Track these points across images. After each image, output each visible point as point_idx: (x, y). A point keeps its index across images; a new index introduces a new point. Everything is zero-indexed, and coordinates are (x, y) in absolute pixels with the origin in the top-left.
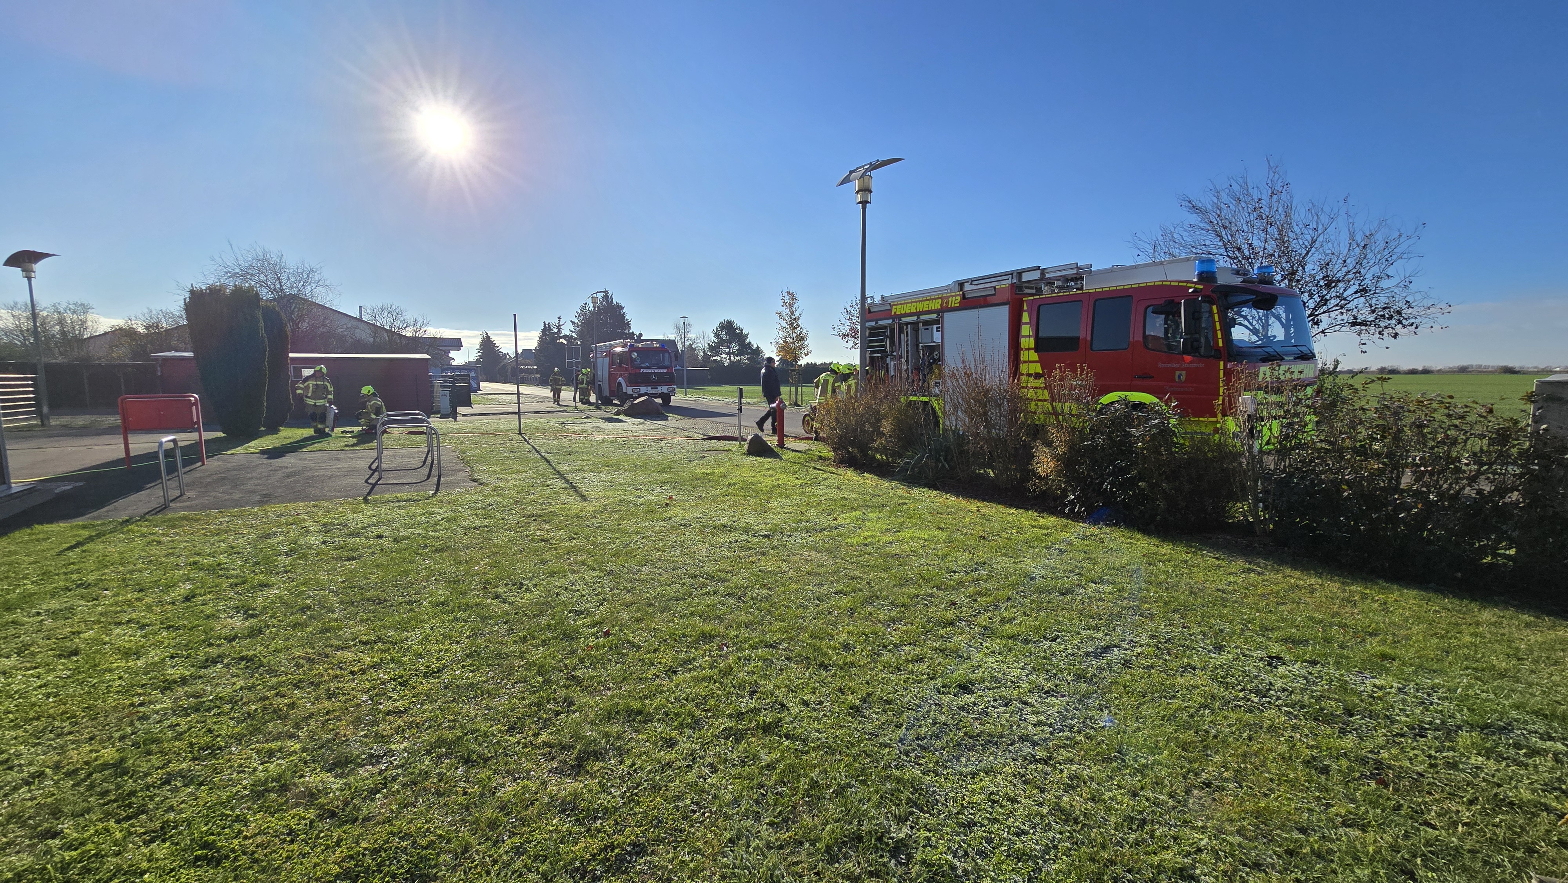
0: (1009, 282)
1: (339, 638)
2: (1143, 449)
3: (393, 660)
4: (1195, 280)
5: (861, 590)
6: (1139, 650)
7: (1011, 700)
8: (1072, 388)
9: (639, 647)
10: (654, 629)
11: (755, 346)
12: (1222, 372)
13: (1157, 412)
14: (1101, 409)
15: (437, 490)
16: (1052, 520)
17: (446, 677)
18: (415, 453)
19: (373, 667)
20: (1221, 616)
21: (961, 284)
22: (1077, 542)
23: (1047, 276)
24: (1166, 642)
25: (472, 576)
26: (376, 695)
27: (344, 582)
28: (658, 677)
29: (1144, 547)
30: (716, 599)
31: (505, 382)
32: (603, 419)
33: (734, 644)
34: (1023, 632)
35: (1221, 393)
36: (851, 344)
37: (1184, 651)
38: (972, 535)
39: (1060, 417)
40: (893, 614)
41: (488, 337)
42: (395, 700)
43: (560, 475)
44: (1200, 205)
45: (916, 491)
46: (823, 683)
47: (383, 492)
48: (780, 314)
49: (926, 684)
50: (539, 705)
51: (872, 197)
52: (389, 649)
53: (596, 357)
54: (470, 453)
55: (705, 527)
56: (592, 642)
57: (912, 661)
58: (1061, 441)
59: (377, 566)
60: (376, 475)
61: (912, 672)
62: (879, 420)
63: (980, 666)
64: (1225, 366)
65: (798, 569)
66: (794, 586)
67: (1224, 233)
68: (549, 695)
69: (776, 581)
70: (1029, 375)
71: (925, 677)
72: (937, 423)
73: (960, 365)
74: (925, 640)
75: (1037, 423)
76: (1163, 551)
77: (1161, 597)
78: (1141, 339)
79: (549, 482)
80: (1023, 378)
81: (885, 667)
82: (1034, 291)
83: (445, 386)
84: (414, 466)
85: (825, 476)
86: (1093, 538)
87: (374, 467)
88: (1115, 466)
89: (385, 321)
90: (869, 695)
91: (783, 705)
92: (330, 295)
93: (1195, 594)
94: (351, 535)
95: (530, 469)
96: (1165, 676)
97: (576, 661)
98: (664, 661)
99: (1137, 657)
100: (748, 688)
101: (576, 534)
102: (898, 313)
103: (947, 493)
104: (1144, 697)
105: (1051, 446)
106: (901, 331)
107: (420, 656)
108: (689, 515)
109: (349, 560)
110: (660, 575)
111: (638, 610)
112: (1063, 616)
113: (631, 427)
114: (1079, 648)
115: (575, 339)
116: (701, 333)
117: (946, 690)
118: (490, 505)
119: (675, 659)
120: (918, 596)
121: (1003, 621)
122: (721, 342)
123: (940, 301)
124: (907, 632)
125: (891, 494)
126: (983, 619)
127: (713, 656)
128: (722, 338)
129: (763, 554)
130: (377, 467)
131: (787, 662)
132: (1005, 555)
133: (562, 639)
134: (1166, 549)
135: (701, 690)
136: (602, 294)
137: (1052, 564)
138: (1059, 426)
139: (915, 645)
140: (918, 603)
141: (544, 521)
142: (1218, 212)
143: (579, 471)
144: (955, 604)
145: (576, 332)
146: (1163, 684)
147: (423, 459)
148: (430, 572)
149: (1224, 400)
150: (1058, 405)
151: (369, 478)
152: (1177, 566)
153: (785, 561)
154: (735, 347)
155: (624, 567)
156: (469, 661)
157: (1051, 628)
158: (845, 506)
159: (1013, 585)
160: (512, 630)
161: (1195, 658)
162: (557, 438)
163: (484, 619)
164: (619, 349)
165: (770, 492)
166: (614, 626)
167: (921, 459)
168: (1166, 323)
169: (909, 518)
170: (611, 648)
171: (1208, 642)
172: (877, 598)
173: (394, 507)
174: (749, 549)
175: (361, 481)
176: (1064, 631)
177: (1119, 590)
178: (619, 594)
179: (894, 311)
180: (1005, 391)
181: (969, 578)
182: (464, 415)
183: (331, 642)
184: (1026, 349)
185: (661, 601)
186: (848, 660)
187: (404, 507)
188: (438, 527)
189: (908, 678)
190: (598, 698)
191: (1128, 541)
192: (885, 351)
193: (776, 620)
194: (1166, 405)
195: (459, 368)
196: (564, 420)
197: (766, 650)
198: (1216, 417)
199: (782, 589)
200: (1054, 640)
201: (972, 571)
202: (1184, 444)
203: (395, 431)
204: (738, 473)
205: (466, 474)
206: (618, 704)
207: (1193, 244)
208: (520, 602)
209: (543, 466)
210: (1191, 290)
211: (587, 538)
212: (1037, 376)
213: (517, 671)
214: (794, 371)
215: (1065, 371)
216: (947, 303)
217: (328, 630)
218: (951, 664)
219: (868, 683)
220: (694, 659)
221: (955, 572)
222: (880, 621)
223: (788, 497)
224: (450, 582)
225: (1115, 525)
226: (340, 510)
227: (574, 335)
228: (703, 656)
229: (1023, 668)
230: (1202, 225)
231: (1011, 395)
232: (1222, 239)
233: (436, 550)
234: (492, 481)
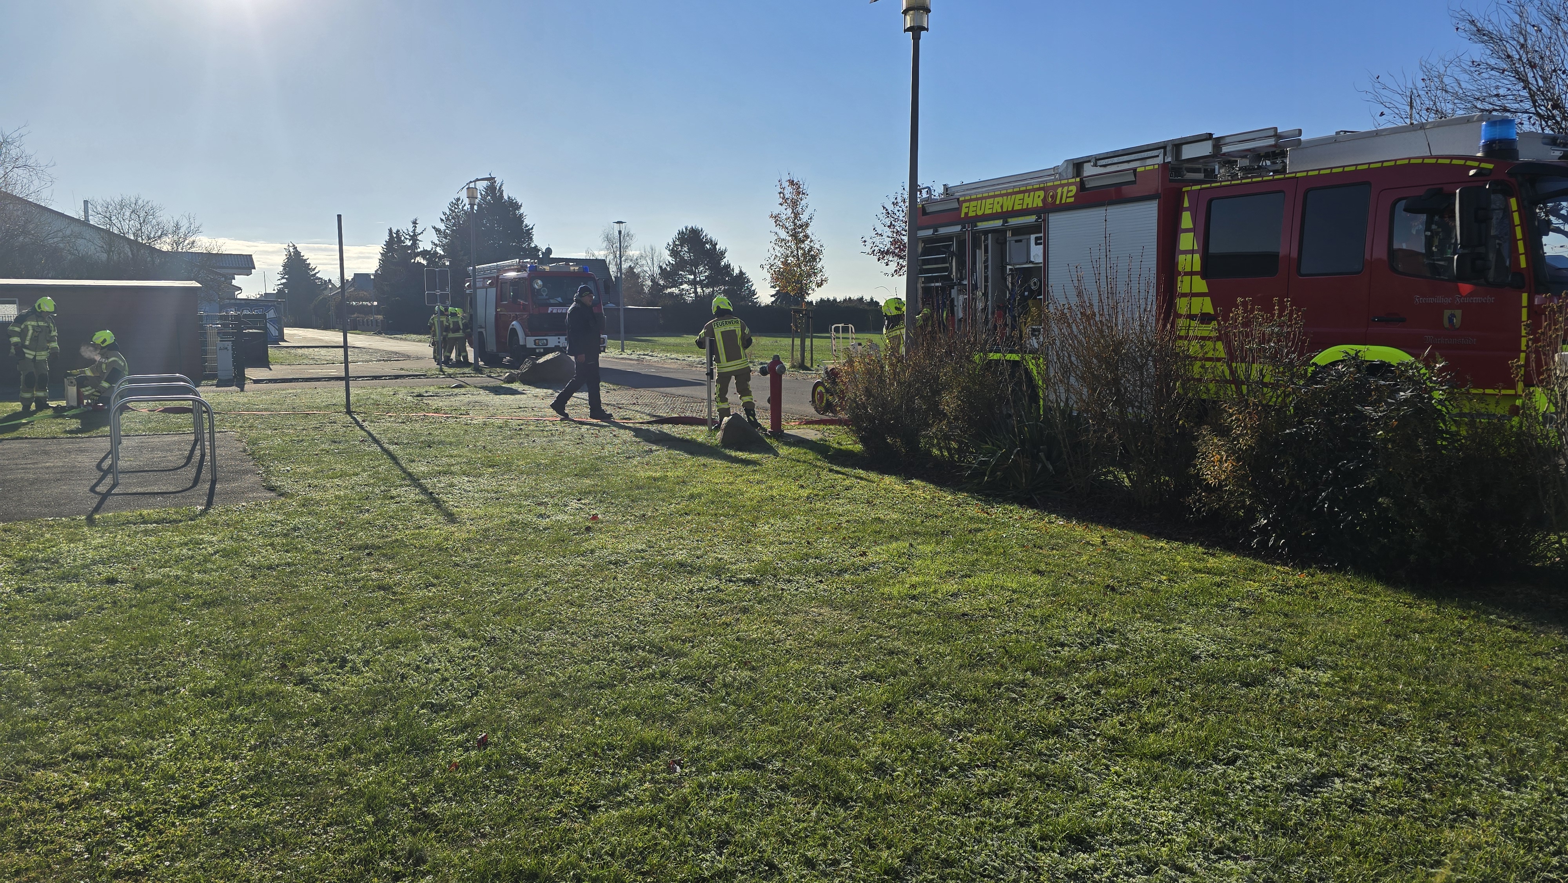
0: (1159, 160)
1: (39, 748)
2: (1385, 441)
3: (126, 785)
4: (1479, 154)
5: (904, 673)
6: (1378, 782)
7: (1156, 864)
8: (1263, 340)
9: (536, 767)
10: (562, 736)
11: (736, 271)
12: (1524, 312)
13: (1410, 379)
14: (1315, 373)
15: (209, 504)
16: (1228, 561)
17: (213, 814)
18: (174, 443)
19: (94, 797)
20: (1522, 727)
21: (1078, 166)
22: (1272, 598)
23: (1225, 150)
24: (1424, 770)
25: (263, 647)
26: (98, 843)
27: (50, 655)
28: (565, 815)
29: (1387, 608)
30: (666, 685)
31: (326, 327)
32: (485, 388)
33: (694, 762)
34: (1178, 749)
35: (1523, 348)
36: (893, 266)
37: (1457, 785)
38: (1092, 583)
39: (1244, 388)
40: (959, 714)
41: (297, 253)
42: (128, 854)
43: (414, 480)
44: (1490, 28)
45: (997, 511)
46: (839, 829)
47: (119, 507)
48: (776, 218)
49: (1014, 832)
50: (366, 861)
51: (931, 20)
52: (121, 767)
53: (473, 286)
54: (263, 444)
55: (650, 565)
56: (457, 756)
57: (990, 795)
58: (1245, 427)
59: (107, 629)
60: (109, 480)
61: (989, 813)
62: (938, 393)
63: (1105, 804)
64: (1531, 300)
65: (801, 636)
66: (794, 665)
67: (1530, 75)
68: (384, 846)
69: (764, 656)
70: (1191, 317)
71: (1011, 821)
72: (1035, 398)
73: (1074, 300)
74: (1011, 760)
75: (1204, 396)
76: (1421, 614)
77: (1416, 692)
78: (1385, 257)
79: (394, 493)
80: (1181, 322)
81: (943, 803)
82: (1201, 176)
83: (225, 334)
84: (171, 465)
85: (847, 482)
86: (1299, 590)
87: (106, 465)
88: (1337, 471)
89: (127, 226)
90: (916, 850)
91: (772, 866)
92: (36, 182)
93: (1476, 688)
94: (65, 578)
95: (364, 470)
96: (1423, 827)
97: (430, 788)
98: (576, 788)
99: (1374, 794)
100: (714, 836)
101: (437, 577)
102: (971, 214)
103: (1050, 513)
104: (1387, 863)
105: (1228, 436)
106: (976, 245)
107: (173, 779)
108: (624, 546)
109: (60, 618)
110: (573, 645)
111: (536, 704)
112: (1248, 722)
113: (531, 403)
114: (1274, 778)
115: (441, 257)
116: (648, 249)
117: (1046, 844)
118: (296, 529)
119: (594, 786)
120: (999, 685)
121: (1145, 729)
122: (681, 264)
123: (1042, 193)
124: (981, 744)
125: (956, 514)
126: (1111, 725)
127: (657, 782)
128: (682, 258)
129: (745, 610)
130: (111, 466)
131: (779, 793)
132: (1148, 618)
133: (408, 752)
134: (1425, 611)
135: (637, 838)
136: (485, 183)
137: (1229, 632)
138: (1242, 402)
139: (995, 767)
140: (1000, 696)
141: (385, 555)
142: (1522, 41)
143: (445, 473)
144: (1062, 698)
145: (443, 246)
146: (1419, 841)
147: (187, 453)
148: (194, 639)
149: (1527, 359)
150: (1241, 368)
151: (97, 485)
152: (1445, 640)
153: (779, 622)
154: (703, 273)
155: (514, 631)
156: (253, 788)
157: (1225, 742)
158: (879, 532)
159: (1161, 669)
160: (327, 736)
161: (1475, 797)
162: (410, 420)
163: (279, 717)
164: (512, 274)
165: (757, 508)
166: (494, 731)
167: (1006, 456)
168: (1428, 228)
169: (987, 554)
170: (488, 767)
171: (1498, 769)
172: (933, 686)
173: (136, 533)
174: (722, 602)
175: (83, 490)
176: (1248, 747)
177: (1344, 680)
178: (505, 677)
179: (964, 210)
180: (1149, 343)
181: (1087, 654)
182: (256, 382)
183: (27, 755)
184: (1186, 274)
185: (573, 690)
186: (882, 791)
187: (154, 532)
188: (209, 565)
189: (983, 823)
190: (465, 851)
191: (1360, 596)
192: (948, 278)
193: (763, 722)
194: (1427, 367)
195: (248, 302)
196: (422, 391)
197: (746, 772)
198: (1513, 386)
199: (774, 669)
200: (1231, 762)
201: (1092, 644)
202: (1458, 433)
203: (143, 408)
204: (705, 477)
205: (258, 478)
206: (498, 862)
207: (1478, 94)
208: (342, 690)
209: (384, 466)
210: (1472, 172)
211: (455, 584)
212: (1205, 318)
213: (332, 805)
214: (799, 311)
215: (1252, 311)
216: (1054, 197)
217: (22, 735)
218: (1055, 798)
219: (914, 830)
220: (626, 787)
221: (1063, 645)
222: (936, 726)
223: (786, 516)
224: (225, 656)
225: (1338, 570)
226: (48, 536)
227: (439, 251)
228: (642, 782)
229: (1177, 810)
230: (1492, 62)
231: (1159, 351)
232: (1527, 86)
233: (204, 603)
234: (300, 488)
